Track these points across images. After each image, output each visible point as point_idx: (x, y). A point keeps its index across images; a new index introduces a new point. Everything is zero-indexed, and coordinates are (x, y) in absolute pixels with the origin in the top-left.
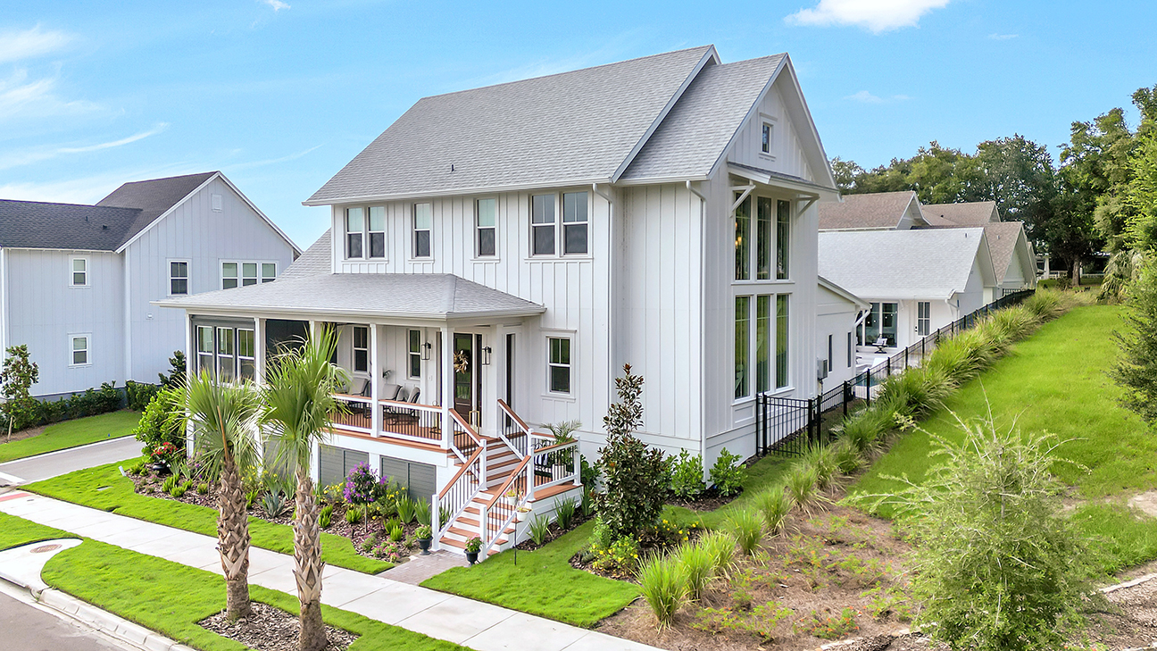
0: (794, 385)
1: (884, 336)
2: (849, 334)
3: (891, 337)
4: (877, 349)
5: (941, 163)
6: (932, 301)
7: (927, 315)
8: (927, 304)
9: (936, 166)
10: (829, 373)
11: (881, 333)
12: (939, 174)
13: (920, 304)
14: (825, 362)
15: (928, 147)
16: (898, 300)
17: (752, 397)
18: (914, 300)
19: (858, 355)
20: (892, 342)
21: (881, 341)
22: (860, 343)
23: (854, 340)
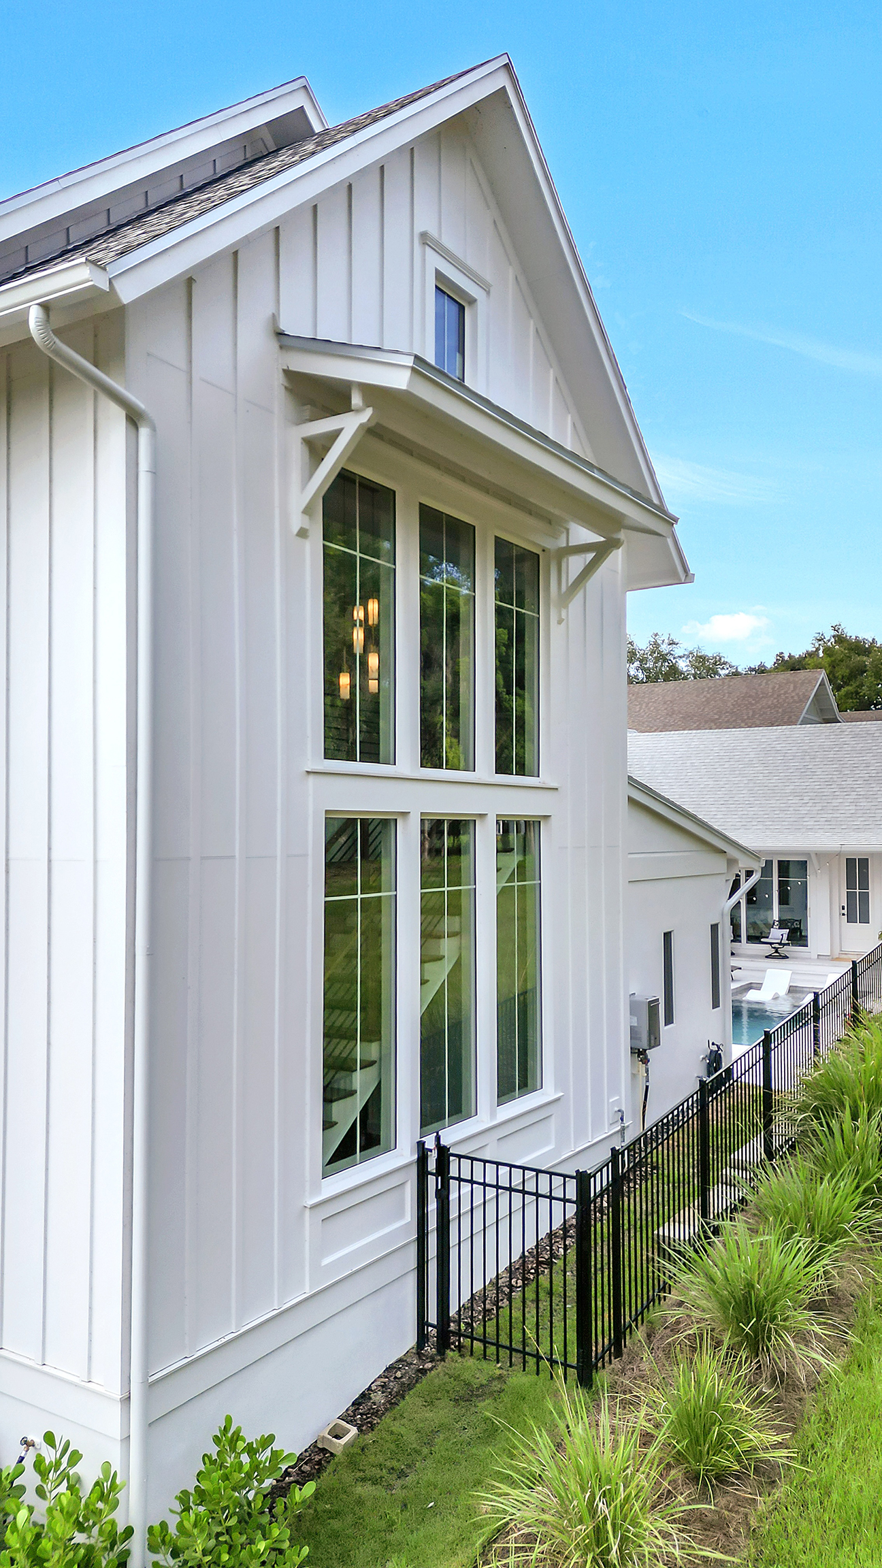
0: (560, 1083)
1: (783, 924)
2: (714, 928)
3: (796, 925)
4: (768, 950)
5: (850, 657)
6: (873, 854)
7: (864, 884)
8: (864, 863)
9: (842, 661)
10: (664, 1029)
11: (776, 917)
12: (846, 672)
13: (850, 862)
14: (652, 1007)
15: (829, 634)
16: (808, 854)
17: (402, 1154)
18: (839, 854)
19: (734, 962)
20: (797, 936)
21: (777, 934)
22: (736, 938)
23: (726, 931)
